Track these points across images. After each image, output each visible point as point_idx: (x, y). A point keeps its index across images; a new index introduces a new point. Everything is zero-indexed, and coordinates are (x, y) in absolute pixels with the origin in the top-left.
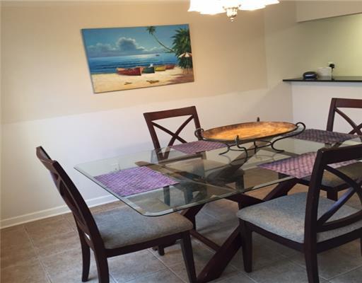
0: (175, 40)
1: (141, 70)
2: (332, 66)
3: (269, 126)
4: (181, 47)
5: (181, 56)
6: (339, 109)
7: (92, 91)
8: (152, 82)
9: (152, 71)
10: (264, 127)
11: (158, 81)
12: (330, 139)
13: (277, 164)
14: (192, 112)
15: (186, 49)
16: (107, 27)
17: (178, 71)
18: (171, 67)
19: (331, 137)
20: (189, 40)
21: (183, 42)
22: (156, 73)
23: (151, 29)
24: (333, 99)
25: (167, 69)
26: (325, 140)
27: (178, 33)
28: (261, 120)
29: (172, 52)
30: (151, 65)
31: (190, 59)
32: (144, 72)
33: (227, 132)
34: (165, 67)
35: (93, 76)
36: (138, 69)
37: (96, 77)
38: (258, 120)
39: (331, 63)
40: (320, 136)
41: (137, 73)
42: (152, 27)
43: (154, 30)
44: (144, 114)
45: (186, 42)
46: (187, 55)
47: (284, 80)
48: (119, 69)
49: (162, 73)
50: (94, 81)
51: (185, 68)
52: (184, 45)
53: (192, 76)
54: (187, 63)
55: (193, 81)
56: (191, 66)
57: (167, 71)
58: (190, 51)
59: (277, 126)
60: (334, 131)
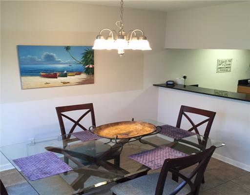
0: (84, 56)
1: (58, 74)
2: (185, 77)
3: (139, 125)
4: (87, 61)
5: (86, 67)
6: (185, 113)
7: (20, 87)
8: (64, 83)
9: (65, 76)
10: (136, 125)
11: (68, 83)
12: (177, 135)
13: (141, 156)
14: (90, 107)
15: (91, 62)
16: (36, 45)
17: (83, 76)
18: (79, 73)
19: (178, 133)
20: (93, 56)
21: (89, 57)
22: (68, 77)
23: (68, 48)
24: (182, 106)
25: (76, 74)
26: (174, 136)
27: (86, 52)
28: (134, 120)
29: (81, 63)
30: (65, 72)
31: (93, 68)
32: (59, 76)
33: (111, 128)
34: (75, 73)
35: (22, 78)
36: (56, 74)
37: (24, 78)
38: (133, 120)
39: (184, 75)
40: (172, 132)
41: (55, 76)
42: (68, 47)
43: (69, 49)
44: (56, 108)
45: (91, 58)
46: (91, 66)
47: (154, 85)
48: (42, 74)
49: (72, 77)
50: (23, 81)
51: (89, 74)
52: (89, 60)
53: (93, 80)
54: (90, 72)
55: (93, 83)
56: (93, 73)
57: (76, 76)
58: (93, 64)
59: (144, 125)
60: (181, 128)
